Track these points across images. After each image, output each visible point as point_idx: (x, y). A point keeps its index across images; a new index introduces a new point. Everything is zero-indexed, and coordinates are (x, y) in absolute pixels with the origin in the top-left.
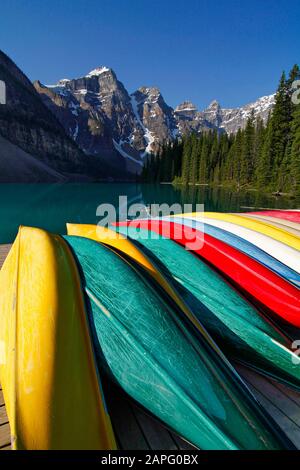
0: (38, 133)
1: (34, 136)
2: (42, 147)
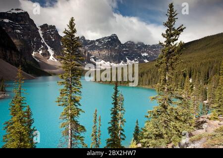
0: (11, 52)
1: (8, 54)
2: (12, 60)
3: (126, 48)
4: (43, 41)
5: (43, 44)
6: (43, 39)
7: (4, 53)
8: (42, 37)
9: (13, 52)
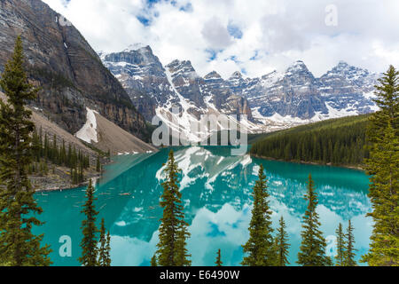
3: (327, 85)
4: (173, 88)
5: (173, 93)
6: (172, 85)
7: (115, 112)
8: (171, 82)
9: (127, 110)
